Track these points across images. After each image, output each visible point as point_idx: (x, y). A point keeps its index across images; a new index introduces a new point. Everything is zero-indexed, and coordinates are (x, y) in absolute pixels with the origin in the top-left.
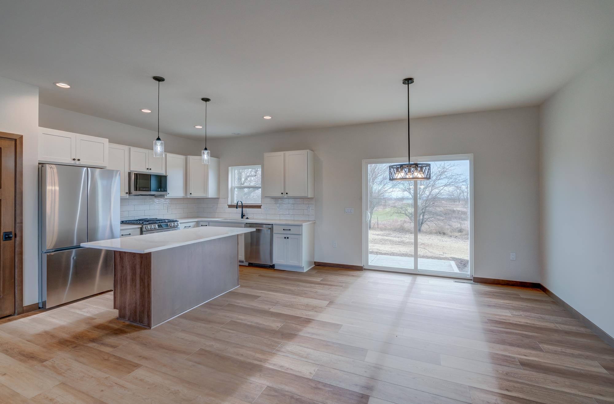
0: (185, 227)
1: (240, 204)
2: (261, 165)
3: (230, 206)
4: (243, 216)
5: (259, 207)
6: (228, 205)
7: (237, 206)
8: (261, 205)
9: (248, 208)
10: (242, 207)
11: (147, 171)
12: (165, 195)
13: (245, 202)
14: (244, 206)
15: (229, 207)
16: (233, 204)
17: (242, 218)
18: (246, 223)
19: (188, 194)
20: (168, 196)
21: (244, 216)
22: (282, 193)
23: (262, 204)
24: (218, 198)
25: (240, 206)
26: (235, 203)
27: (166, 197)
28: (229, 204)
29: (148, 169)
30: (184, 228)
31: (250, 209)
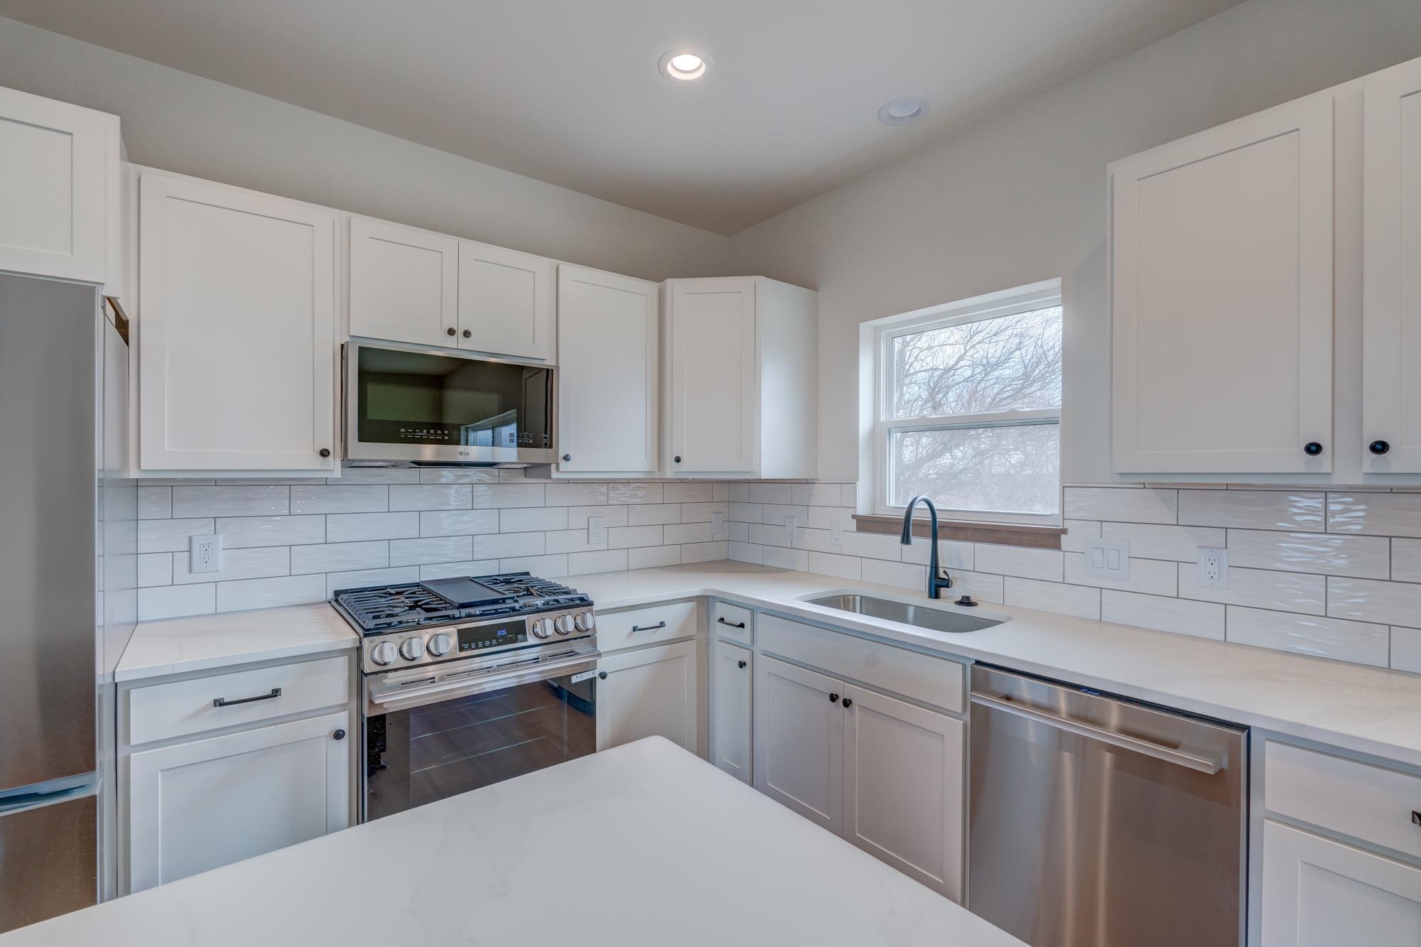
0: (635, 629)
1: (921, 513)
2: (1056, 283)
3: (868, 524)
4: (938, 585)
5: (1048, 538)
6: (854, 517)
7: (905, 529)
8: (1059, 524)
9: (967, 539)
10: (935, 530)
11: (451, 342)
12: (553, 466)
13: (951, 505)
14: (944, 526)
15: (860, 528)
16: (881, 513)
17: (935, 594)
18: (978, 663)
19: (669, 460)
20: (565, 470)
21: (946, 583)
22: (1314, 449)
23: (1068, 525)
24: (808, 482)
25: (921, 525)
26: (894, 503)
27: (555, 475)
28: (863, 509)
29: (451, 332)
30: (630, 634)
31: (978, 545)
